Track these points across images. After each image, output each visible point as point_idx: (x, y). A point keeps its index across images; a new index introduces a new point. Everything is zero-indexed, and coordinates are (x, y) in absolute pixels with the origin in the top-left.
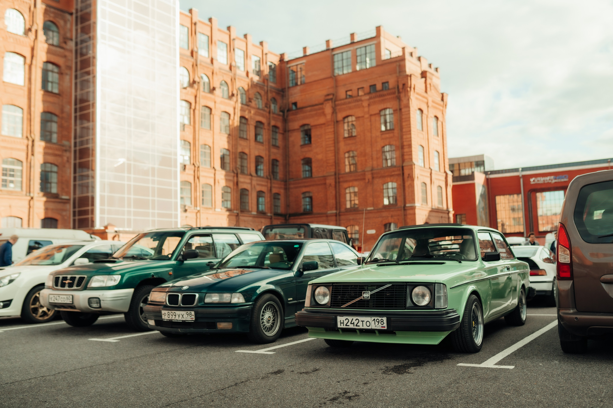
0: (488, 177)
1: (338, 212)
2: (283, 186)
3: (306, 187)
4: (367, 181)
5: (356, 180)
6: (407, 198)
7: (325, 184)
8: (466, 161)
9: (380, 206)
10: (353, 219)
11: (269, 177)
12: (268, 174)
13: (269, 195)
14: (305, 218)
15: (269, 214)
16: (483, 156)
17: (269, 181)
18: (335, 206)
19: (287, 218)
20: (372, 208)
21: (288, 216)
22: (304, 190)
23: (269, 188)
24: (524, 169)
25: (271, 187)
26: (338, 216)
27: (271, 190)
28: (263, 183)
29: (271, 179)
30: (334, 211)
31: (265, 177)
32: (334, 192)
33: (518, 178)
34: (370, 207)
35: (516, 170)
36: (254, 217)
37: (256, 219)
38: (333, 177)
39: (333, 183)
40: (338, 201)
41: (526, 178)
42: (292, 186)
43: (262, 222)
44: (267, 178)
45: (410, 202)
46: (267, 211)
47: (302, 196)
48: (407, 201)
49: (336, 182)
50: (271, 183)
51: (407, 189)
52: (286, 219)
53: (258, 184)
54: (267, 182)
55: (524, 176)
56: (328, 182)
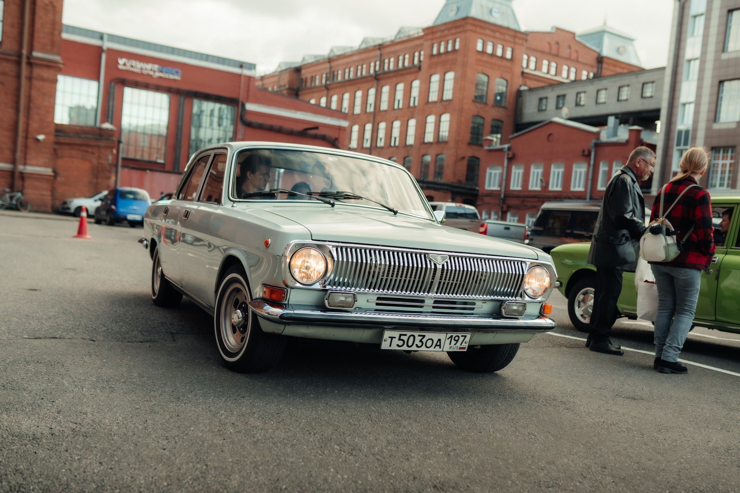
24: (113, 38)
33: (100, 50)
41: (114, 54)
55: (110, 51)
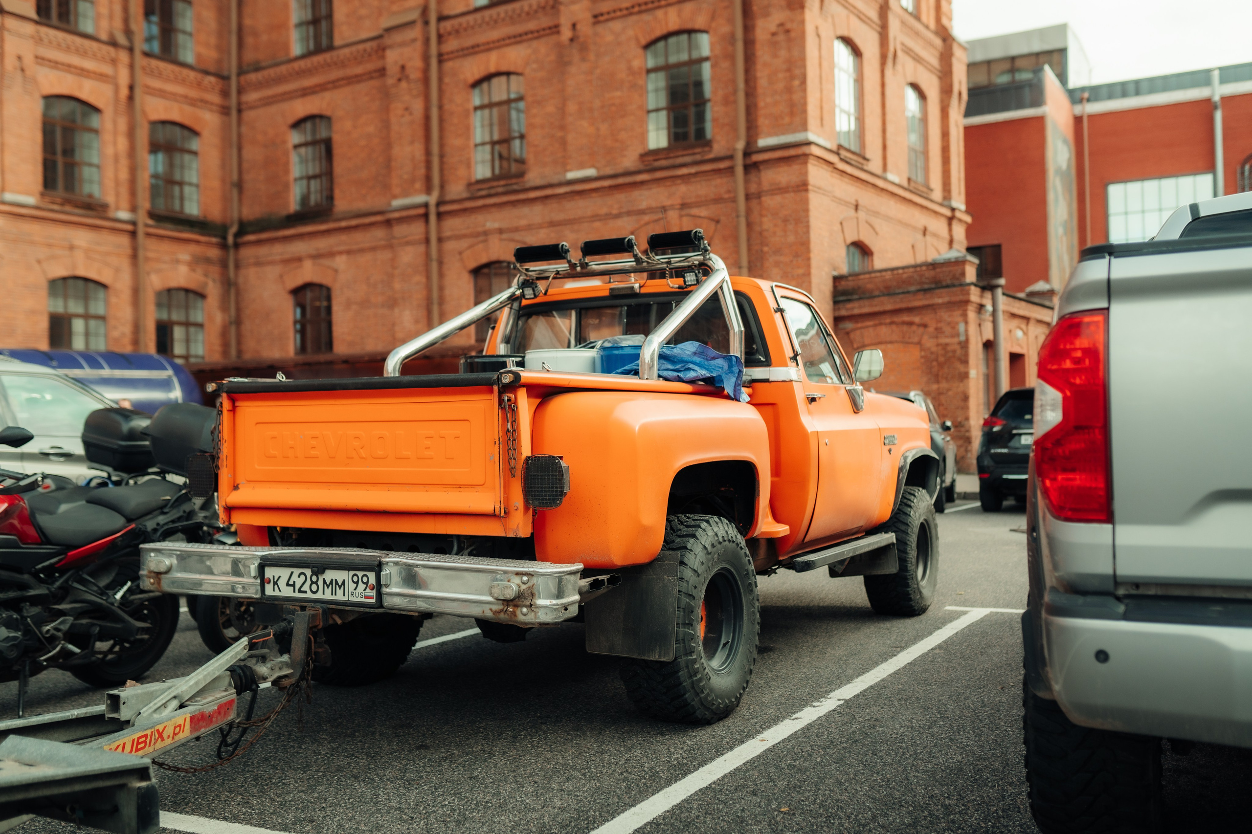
0: (1078, 110)
1: (433, 199)
2: (215, 98)
3: (305, 93)
4: (566, 33)
5: (517, 39)
6: (766, 101)
7: (382, 72)
8: (996, 53)
9: (629, 161)
10: (501, 231)
11: (122, 39)
12: (118, 24)
13: (123, 124)
14: (301, 236)
15: (124, 215)
16: (1062, 29)
17: (123, 57)
18: (422, 171)
19: (230, 240)
20: (591, 172)
21: (233, 230)
22: (302, 108)
23: (124, 92)
25: (131, 88)
26: (433, 218)
27: (131, 98)
28: (89, 64)
29: (131, 50)
30: (421, 199)
31: (104, 36)
32: (418, 106)
33: (1206, 107)
34: (582, 166)
35: (1202, 78)
36: (17, 214)
37: (36, 230)
38: (416, 32)
39: (415, 64)
40: (435, 149)
42: (252, 97)
43: (72, 248)
44: (113, 43)
45: (778, 128)
46: (110, 199)
47: (295, 138)
48: (763, 122)
49: (426, 58)
50: (132, 67)
51: (763, 54)
52: (224, 246)
53: (40, 60)
54: (114, 62)
56: (392, 57)
